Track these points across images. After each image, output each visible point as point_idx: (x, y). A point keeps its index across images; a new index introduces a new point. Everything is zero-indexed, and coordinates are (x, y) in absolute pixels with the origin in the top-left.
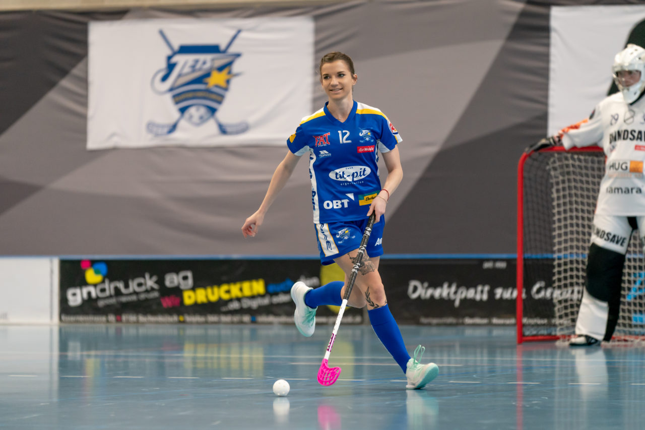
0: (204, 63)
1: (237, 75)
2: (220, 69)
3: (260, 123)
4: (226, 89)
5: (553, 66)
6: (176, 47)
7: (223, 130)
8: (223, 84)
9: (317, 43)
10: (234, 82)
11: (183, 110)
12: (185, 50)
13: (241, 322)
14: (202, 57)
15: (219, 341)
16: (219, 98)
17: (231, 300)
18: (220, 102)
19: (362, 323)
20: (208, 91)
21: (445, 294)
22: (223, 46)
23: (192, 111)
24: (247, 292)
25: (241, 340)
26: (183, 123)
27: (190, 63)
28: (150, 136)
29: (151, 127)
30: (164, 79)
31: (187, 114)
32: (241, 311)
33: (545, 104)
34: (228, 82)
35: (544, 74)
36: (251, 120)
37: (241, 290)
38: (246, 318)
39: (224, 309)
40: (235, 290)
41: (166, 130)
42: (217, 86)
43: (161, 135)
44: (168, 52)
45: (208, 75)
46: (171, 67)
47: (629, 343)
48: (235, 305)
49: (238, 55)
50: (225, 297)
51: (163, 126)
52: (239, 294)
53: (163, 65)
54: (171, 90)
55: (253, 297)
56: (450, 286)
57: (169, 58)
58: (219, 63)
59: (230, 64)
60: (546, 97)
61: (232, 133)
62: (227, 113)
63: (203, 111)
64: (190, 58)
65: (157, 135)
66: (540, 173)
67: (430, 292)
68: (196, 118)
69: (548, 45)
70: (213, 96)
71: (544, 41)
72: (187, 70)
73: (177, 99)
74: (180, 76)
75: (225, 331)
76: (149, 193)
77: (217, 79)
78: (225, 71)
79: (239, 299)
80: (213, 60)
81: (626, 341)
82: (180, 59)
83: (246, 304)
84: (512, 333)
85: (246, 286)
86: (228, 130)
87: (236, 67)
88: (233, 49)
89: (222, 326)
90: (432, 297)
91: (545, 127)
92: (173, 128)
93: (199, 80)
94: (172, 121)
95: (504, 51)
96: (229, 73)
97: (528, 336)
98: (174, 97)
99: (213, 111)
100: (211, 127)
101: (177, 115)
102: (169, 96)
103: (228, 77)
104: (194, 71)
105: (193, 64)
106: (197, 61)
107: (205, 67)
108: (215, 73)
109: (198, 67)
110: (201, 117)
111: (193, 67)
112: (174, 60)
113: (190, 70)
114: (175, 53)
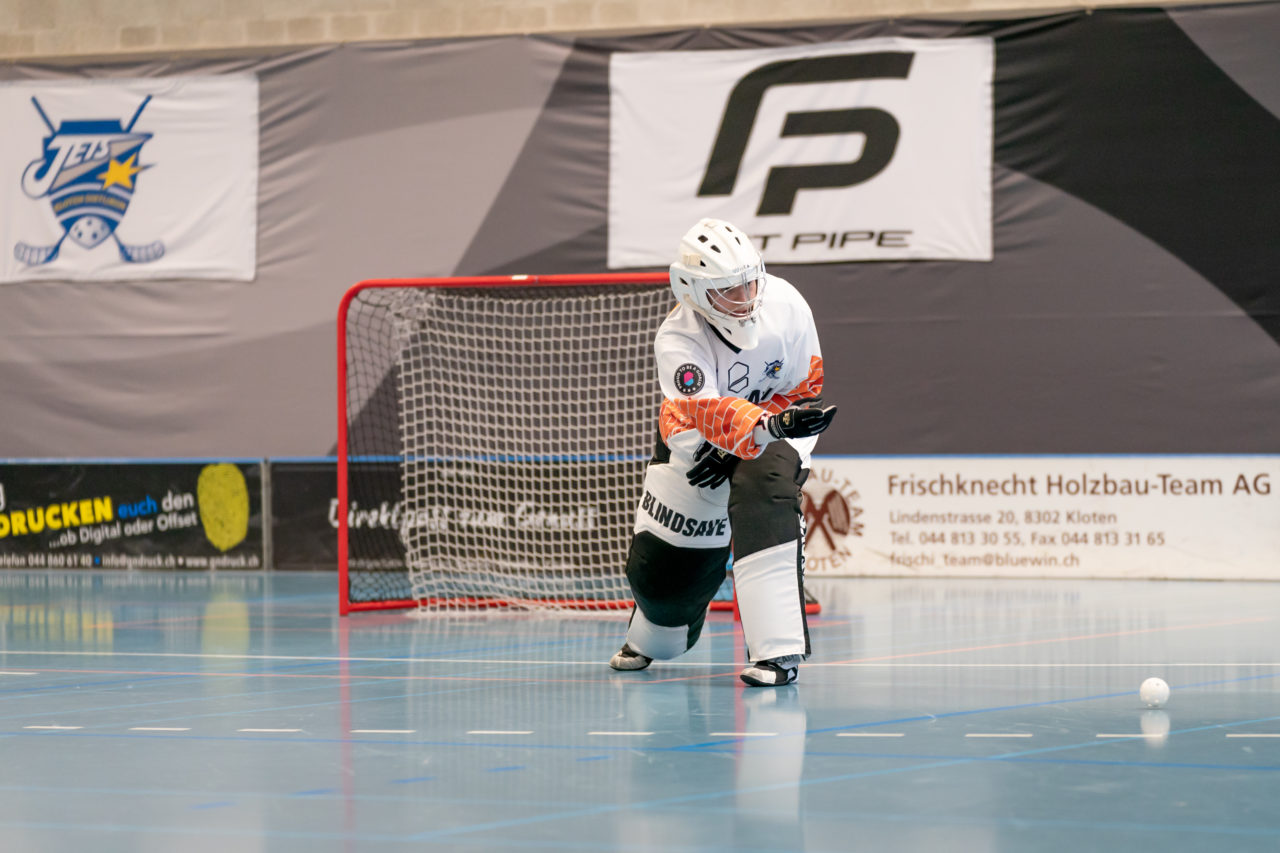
0: (98, 148)
1: (146, 167)
2: (122, 158)
3: (181, 244)
4: (131, 191)
5: (614, 148)
6: (57, 126)
7: (127, 256)
8: (127, 183)
9: (262, 116)
10: (141, 178)
11: (68, 225)
12: (71, 128)
13: (80, 566)
14: (94, 140)
15: (45, 596)
16: (122, 205)
17: (63, 530)
18: (122, 212)
19: (260, 566)
20: (104, 193)
21: (384, 520)
22: (125, 124)
23: (82, 224)
24: (87, 518)
25: (79, 594)
26: (68, 244)
27: (78, 149)
28: (21, 265)
29: (22, 250)
30: (40, 175)
31: (73, 232)
32: (78, 548)
33: (605, 210)
34: (133, 178)
35: (601, 160)
36: (168, 239)
37: (78, 513)
38: (87, 560)
39: (53, 545)
40: (69, 514)
41: (43, 257)
42: (117, 185)
43: (37, 264)
44: (47, 133)
45: (104, 168)
46: (50, 155)
48: (69, 539)
49: (149, 136)
50: (55, 525)
51: (39, 250)
52: (76, 521)
53: (38, 153)
54: (50, 192)
55: (95, 526)
56: (390, 508)
57: (47, 141)
58: (120, 148)
59: (137, 149)
60: (605, 198)
61: (140, 261)
62: (130, 229)
63: (97, 224)
64: (77, 141)
65: (30, 264)
67: (363, 515)
68: (87, 238)
69: (607, 115)
70: (112, 202)
71: (602, 109)
72: (72, 160)
73: (60, 207)
74: (62, 169)
75: (56, 580)
76: (19, 356)
77: (117, 174)
78: (131, 160)
79: (75, 529)
80: (110, 143)
82: (63, 143)
83: (87, 536)
85: (85, 506)
86: (135, 255)
87: (145, 156)
88: (140, 127)
89: (49, 572)
90: (365, 524)
91: (604, 247)
92: (55, 251)
93: (91, 176)
94: (55, 242)
95: (541, 125)
96: (135, 163)
97: (362, 601)
98: (54, 203)
99: (112, 225)
100: (109, 250)
101: (60, 232)
102: (47, 201)
103: (134, 171)
104: (82, 162)
105: (83, 150)
106: (88, 146)
107: (99, 155)
108: (114, 165)
109: (89, 155)
110: (95, 236)
111: (83, 155)
112: (53, 145)
113: (79, 159)
114: (55, 135)
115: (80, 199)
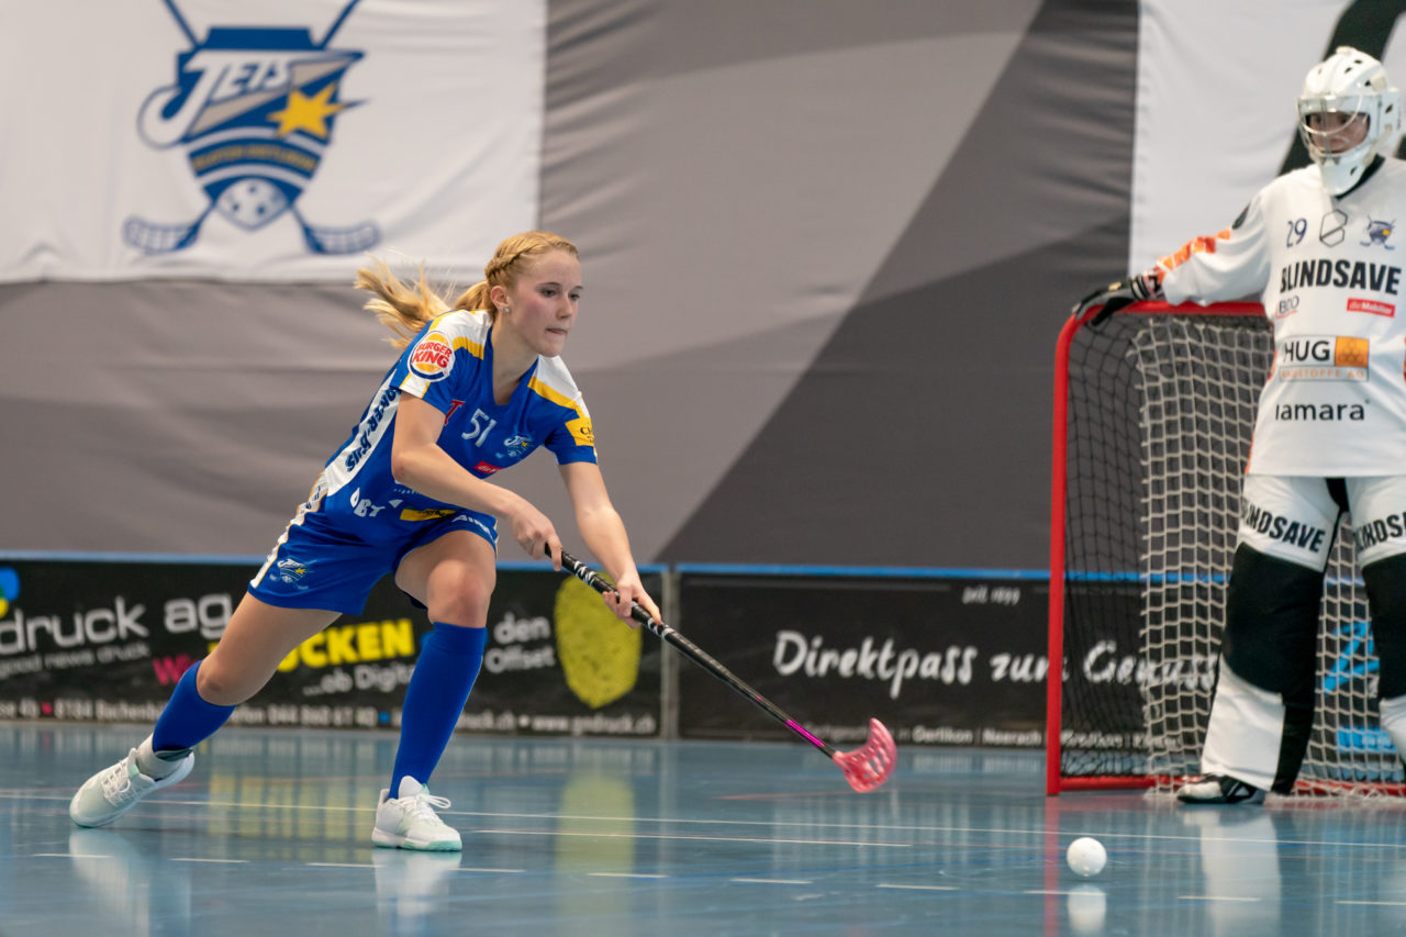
0: (271, 73)
1: (351, 105)
2: (311, 90)
3: (410, 226)
4: (324, 141)
5: (1142, 99)
6: (201, 33)
7: (316, 246)
8: (318, 128)
9: (552, 29)
10: (344, 121)
11: (214, 191)
12: (223, 39)
13: (355, 726)
14: (265, 59)
15: (297, 772)
16: (307, 163)
17: (328, 669)
18: (308, 174)
19: (656, 733)
20: (280, 143)
21: (865, 667)
22: (318, 35)
23: (239, 192)
24: (369, 650)
25: (352, 769)
26: (214, 223)
27: (236, 73)
28: (133, 253)
29: (134, 230)
30: (170, 111)
31: (224, 202)
32: (353, 698)
33: (1126, 196)
34: (329, 121)
35: (1122, 118)
36: (385, 218)
37: (354, 644)
38: (367, 716)
39: (310, 691)
40: (339, 646)
41: (172, 240)
42: (301, 132)
43: (161, 251)
44: (184, 45)
45: (280, 103)
46: (187, 81)
47: (1328, 799)
48: (339, 682)
49: (357, 56)
50: (315, 660)
51: (166, 230)
52: (351, 656)
53: (167, 75)
54: (186, 139)
55: (383, 663)
56: (877, 647)
57: (183, 59)
58: (307, 74)
59: (335, 77)
60: (1127, 177)
61: (336, 252)
62: (322, 201)
63: (265, 192)
64: (234, 61)
65: (149, 251)
66: (1110, 368)
67: (828, 658)
68: (247, 213)
69: (1132, 48)
70: (292, 158)
71: (1126, 37)
72: (227, 89)
73: (202, 162)
74: (208, 103)
75: (314, 747)
76: (126, 396)
77: (302, 113)
78: (325, 94)
79: (348, 668)
80: (291, 66)
81: (1320, 792)
82: (211, 63)
83: (367, 679)
84: (1033, 768)
85: (367, 633)
86: (329, 242)
87: (350, 87)
88: (341, 42)
89: (303, 733)
90: (833, 671)
91: (1123, 253)
92: (191, 234)
93: (257, 116)
94: (189, 218)
95: (1021, 58)
96: (333, 99)
98: (193, 156)
99: (290, 193)
100: (285, 233)
101: (200, 202)
102: (181, 153)
103: (329, 110)
104: (244, 93)
105: (244, 74)
106: (253, 68)
107: (274, 83)
108: (297, 102)
109: (254, 83)
110: (261, 210)
111: (244, 81)
112: (195, 64)
113: (236, 90)
114: (198, 47)
115: (237, 152)
